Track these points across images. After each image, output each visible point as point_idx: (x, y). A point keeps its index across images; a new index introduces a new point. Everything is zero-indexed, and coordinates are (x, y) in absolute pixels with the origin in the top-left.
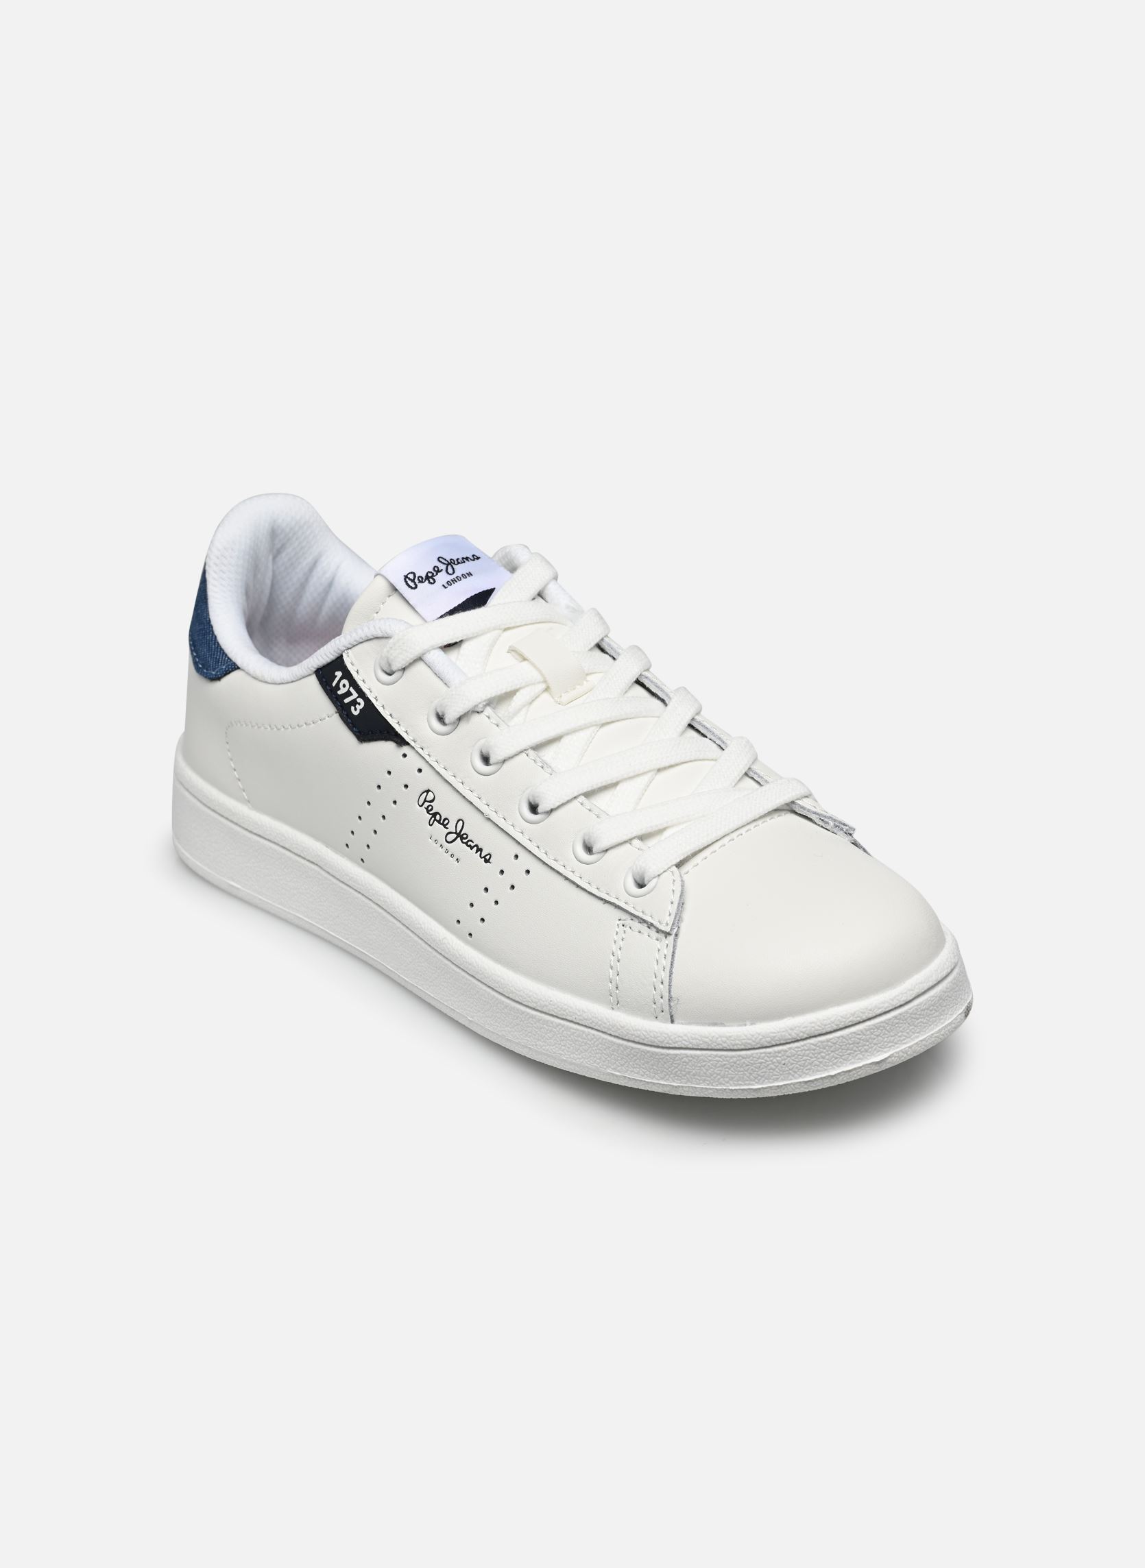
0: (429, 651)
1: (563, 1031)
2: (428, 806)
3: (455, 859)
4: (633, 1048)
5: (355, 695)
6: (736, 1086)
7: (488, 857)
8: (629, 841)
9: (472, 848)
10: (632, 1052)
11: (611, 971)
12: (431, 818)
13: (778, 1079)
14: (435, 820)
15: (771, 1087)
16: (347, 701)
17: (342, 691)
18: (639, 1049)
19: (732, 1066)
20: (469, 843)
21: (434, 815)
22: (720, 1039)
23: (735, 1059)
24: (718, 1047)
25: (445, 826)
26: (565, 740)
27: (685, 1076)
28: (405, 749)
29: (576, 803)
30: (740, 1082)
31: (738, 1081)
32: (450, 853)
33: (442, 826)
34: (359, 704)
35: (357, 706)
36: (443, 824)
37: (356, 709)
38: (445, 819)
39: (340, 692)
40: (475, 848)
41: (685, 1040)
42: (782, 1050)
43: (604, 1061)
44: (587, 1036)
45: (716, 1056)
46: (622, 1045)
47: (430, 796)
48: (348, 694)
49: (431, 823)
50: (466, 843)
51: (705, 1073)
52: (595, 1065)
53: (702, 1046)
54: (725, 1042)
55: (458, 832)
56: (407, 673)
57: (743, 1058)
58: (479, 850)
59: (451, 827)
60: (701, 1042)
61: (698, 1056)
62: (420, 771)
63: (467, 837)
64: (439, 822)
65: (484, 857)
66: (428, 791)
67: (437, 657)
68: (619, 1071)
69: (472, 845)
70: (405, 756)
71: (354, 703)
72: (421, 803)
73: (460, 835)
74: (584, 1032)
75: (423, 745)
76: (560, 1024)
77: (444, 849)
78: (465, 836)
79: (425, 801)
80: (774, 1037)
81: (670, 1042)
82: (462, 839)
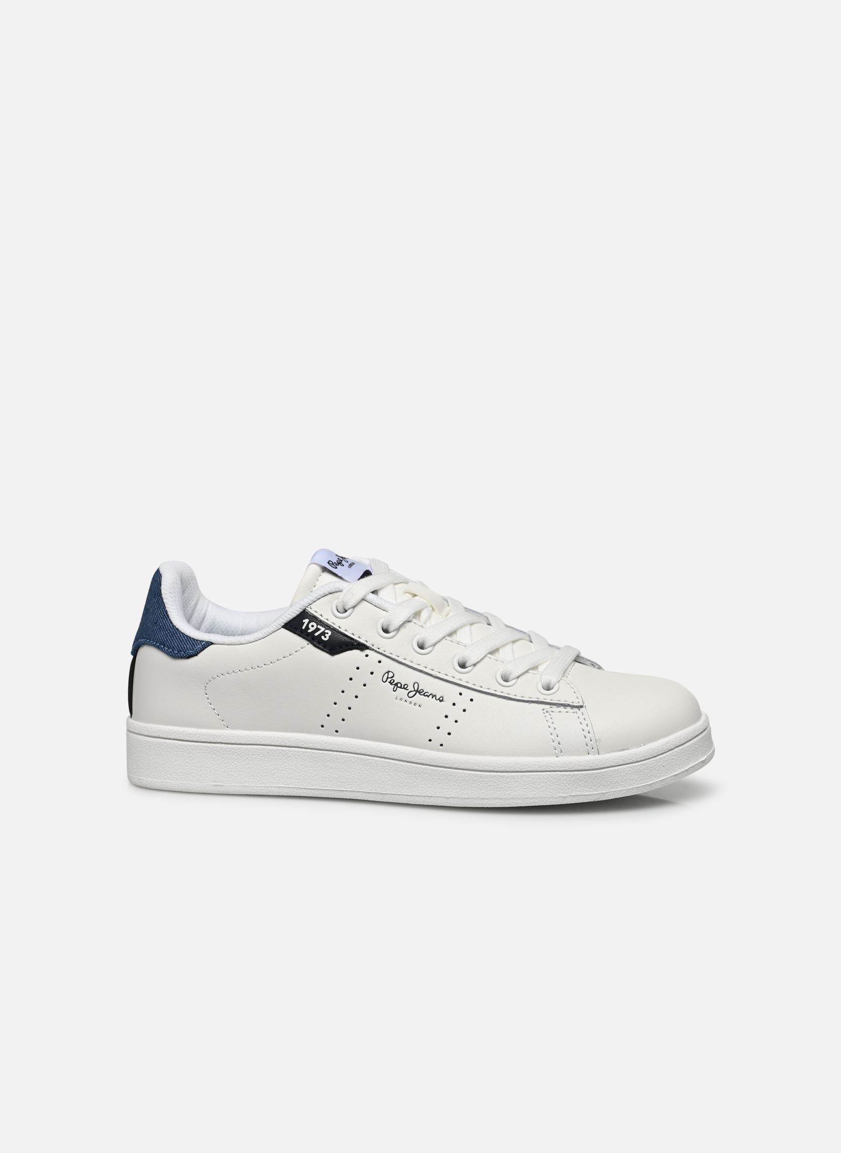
0: (366, 595)
1: (526, 779)
2: (391, 681)
3: (417, 705)
4: (578, 775)
5: (322, 629)
6: (639, 784)
7: (441, 699)
8: (527, 672)
9: (428, 696)
10: (577, 777)
11: (551, 736)
12: (394, 687)
13: (660, 776)
14: (398, 687)
15: (657, 782)
16: (316, 634)
17: (311, 630)
18: (582, 774)
19: (637, 772)
20: (426, 694)
21: (396, 684)
22: (630, 757)
23: (639, 767)
24: (629, 762)
25: (405, 689)
26: (459, 632)
27: (609, 785)
28: (367, 652)
29: (487, 659)
30: (641, 782)
31: (640, 781)
32: (413, 703)
33: (403, 690)
34: (327, 633)
35: (326, 635)
36: (404, 688)
37: (325, 637)
38: (405, 685)
39: (309, 631)
40: (431, 696)
41: (610, 761)
42: (663, 757)
43: (556, 790)
44: (543, 777)
45: (628, 767)
46: (569, 775)
47: (391, 675)
48: (317, 630)
49: (395, 690)
50: (424, 695)
51: (621, 780)
52: (550, 794)
53: (620, 763)
54: (633, 757)
55: (416, 690)
56: (357, 609)
57: (644, 765)
58: (434, 696)
59: (411, 688)
60: (620, 760)
61: (618, 770)
62: (380, 662)
63: (423, 691)
64: (401, 687)
65: (439, 699)
66: (388, 672)
67: (371, 597)
68: (566, 793)
69: (428, 694)
70: (367, 656)
71: (323, 634)
72: (384, 680)
73: (418, 691)
74: (541, 775)
75: (379, 646)
76: (523, 776)
77: (408, 702)
78: (421, 691)
79: (388, 678)
80: (659, 749)
81: (602, 764)
82: (420, 693)
